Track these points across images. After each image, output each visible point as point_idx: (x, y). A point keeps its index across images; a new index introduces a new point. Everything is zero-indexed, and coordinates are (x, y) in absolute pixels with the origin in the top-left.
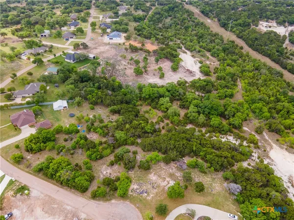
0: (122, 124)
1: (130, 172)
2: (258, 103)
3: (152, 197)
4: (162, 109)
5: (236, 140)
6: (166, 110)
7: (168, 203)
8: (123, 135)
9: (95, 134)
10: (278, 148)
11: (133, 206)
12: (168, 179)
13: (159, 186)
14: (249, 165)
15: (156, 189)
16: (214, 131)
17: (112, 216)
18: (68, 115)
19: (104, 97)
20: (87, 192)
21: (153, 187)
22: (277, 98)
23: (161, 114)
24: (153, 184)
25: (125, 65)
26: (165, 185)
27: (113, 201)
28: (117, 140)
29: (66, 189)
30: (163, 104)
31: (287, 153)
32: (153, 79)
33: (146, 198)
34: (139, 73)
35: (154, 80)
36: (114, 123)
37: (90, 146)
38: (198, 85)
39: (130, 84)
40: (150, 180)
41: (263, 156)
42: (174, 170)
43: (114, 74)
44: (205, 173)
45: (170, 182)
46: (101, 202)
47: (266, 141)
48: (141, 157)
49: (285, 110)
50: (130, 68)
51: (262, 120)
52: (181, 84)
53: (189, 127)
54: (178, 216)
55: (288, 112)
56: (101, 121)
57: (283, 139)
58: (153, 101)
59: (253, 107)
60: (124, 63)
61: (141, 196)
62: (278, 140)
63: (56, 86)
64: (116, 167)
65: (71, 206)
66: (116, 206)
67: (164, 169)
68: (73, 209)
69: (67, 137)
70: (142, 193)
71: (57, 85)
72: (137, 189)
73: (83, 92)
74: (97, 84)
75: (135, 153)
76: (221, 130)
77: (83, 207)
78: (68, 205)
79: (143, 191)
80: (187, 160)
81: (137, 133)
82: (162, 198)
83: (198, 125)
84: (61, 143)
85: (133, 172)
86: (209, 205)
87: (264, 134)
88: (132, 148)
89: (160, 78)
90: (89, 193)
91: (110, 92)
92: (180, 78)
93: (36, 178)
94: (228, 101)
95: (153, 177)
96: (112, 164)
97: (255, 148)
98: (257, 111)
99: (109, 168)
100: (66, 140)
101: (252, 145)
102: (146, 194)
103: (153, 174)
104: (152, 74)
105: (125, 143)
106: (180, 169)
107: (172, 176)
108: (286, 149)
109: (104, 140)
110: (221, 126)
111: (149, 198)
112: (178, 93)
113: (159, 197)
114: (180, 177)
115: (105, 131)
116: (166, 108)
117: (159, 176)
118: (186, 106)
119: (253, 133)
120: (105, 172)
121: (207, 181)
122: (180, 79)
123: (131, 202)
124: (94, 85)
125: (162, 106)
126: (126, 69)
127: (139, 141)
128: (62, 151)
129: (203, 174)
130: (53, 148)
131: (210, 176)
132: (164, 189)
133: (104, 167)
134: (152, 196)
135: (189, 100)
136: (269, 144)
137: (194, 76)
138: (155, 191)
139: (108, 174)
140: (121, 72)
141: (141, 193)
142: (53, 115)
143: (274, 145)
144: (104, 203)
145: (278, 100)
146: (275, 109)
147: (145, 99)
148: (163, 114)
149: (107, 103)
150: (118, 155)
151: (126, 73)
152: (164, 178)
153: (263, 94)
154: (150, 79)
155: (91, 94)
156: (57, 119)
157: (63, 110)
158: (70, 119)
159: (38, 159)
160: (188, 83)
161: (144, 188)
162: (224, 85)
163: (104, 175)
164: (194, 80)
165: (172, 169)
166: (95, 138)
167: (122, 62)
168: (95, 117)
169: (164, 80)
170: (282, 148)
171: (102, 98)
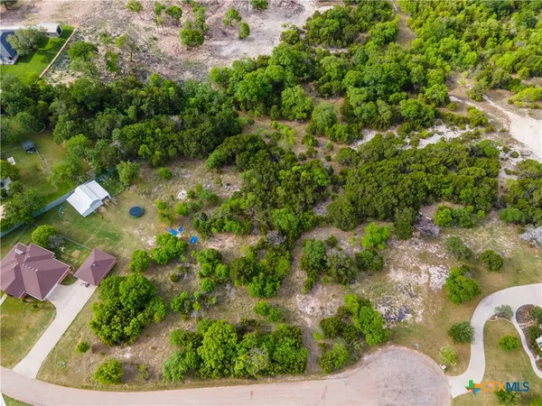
0: (266, 191)
1: (352, 287)
2: (448, 36)
3: (422, 314)
4: (298, 115)
5: (454, 130)
6: (305, 115)
7: (456, 316)
8: (291, 217)
9: (223, 236)
10: (517, 117)
11: (405, 348)
12: (423, 267)
13: (418, 289)
14: (508, 173)
15: (416, 296)
16: (414, 128)
17: (386, 386)
18: (126, 216)
19: (174, 137)
21: (411, 294)
22: (467, 13)
23: (303, 129)
24: (405, 289)
25: (147, 30)
26: (426, 281)
27: (366, 358)
28: (283, 233)
29: (265, 382)
31: (533, 121)
32: (228, 45)
33: (415, 322)
35: (233, 47)
36: (251, 196)
37: (249, 272)
38: (324, 31)
39: (188, 75)
40: (396, 283)
41: (507, 143)
42: (421, 244)
44: (472, 226)
45: (431, 271)
46: (348, 372)
47: (494, 110)
48: (352, 244)
50: (165, 34)
51: (470, 71)
52: (293, 38)
53: (370, 136)
54: (484, 329)
55: (498, 36)
56: (215, 201)
57: (517, 96)
58: (268, 105)
59: (442, 47)
60: (142, 24)
61: (405, 323)
62: (511, 102)
63: (31, 149)
64: (320, 288)
67: (403, 250)
69: (175, 271)
70: (401, 316)
71: (29, 144)
72: (388, 314)
73: (116, 143)
75: (333, 242)
76: (423, 121)
79: (400, 313)
80: (429, 214)
81: (310, 199)
82: (440, 308)
83: (381, 126)
85: (358, 284)
87: (485, 97)
88: (322, 235)
89: (241, 39)
90: (313, 366)
91: (176, 118)
92: (284, 26)
94: (396, 49)
95: (397, 276)
96: (310, 287)
97: (488, 132)
99: (309, 297)
100: (176, 279)
101: (480, 129)
102: (409, 316)
103: (392, 270)
104: (220, 35)
105: (302, 228)
106: (429, 237)
107: (424, 257)
108: (530, 114)
109: (254, 241)
110: (422, 113)
111: (419, 320)
112: (304, 67)
113: (433, 308)
114: (440, 253)
115: (241, 220)
116: (305, 111)
117: (406, 269)
118: (334, 91)
119: (470, 103)
120: (308, 310)
121: (484, 241)
122: (285, 30)
123: (396, 343)
124: (125, 114)
125: (294, 110)
126: (155, 39)
127: (322, 211)
128: (191, 309)
129: (471, 230)
130: (168, 310)
131: (481, 228)
132: (430, 290)
133: (298, 299)
134: (420, 313)
135: (334, 75)
136: (504, 116)
137: (300, 9)
138: (419, 300)
139: (317, 310)
140: (149, 52)
141: (400, 318)
142: (93, 231)
143: (510, 114)
144: (354, 371)
145: (471, 17)
146: (476, 38)
147: (248, 106)
148: (307, 126)
149: (193, 150)
150: (310, 263)
151: (162, 51)
152: (417, 269)
153: (442, 10)
154: (223, 48)
155: (142, 143)
156: (108, 235)
157: (103, 208)
158: (142, 222)
159: (154, 348)
160: (303, 33)
161: (398, 304)
162: (371, 14)
163: (311, 317)
164: (309, 19)
165: (416, 244)
166: (232, 245)
167: (135, 22)
168: (192, 196)
169: (252, 40)
170: (522, 114)
171: (173, 141)
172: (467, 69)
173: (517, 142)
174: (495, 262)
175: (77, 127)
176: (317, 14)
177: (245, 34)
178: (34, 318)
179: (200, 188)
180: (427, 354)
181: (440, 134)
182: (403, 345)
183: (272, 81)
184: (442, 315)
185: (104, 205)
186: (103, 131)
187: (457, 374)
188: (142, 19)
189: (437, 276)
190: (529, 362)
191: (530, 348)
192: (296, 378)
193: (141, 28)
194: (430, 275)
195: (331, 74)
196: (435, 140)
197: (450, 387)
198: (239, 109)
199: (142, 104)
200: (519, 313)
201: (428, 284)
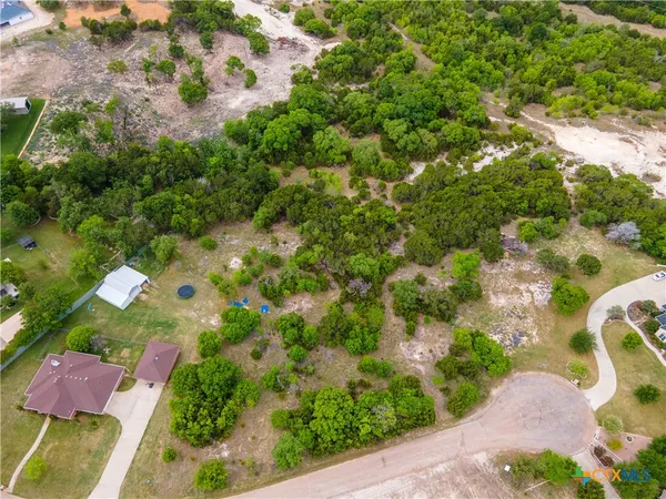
0: (333, 239)
1: (457, 322)
2: (468, 57)
3: (537, 334)
4: (338, 159)
5: (502, 149)
6: (344, 157)
7: (571, 328)
8: (370, 260)
10: (558, 127)
11: (531, 372)
12: (523, 287)
13: (525, 310)
14: (571, 181)
15: (525, 317)
16: (463, 153)
17: (524, 416)
18: (175, 299)
19: (209, 200)
21: (519, 317)
22: (479, 34)
24: (512, 312)
26: (530, 300)
27: (494, 392)
29: (395, 444)
31: (575, 130)
33: (532, 344)
34: (196, 94)
36: (318, 248)
38: (339, 67)
39: (196, 135)
40: (501, 309)
41: (558, 154)
42: (513, 264)
43: (131, 128)
44: (557, 236)
45: (532, 289)
46: (480, 411)
47: (533, 124)
48: (439, 280)
49: (512, 51)
50: (159, 93)
51: (499, 89)
52: (306, 79)
53: (419, 169)
54: (602, 335)
55: (516, 52)
56: (275, 262)
57: (552, 107)
59: (465, 70)
60: (128, 86)
61: (523, 346)
62: (548, 115)
63: (30, 246)
64: (422, 331)
65: (442, 462)
67: (497, 274)
68: (452, 463)
70: (517, 341)
72: (502, 341)
74: (147, 179)
75: (421, 281)
77: (463, 444)
78: (432, 466)
79: (514, 337)
80: (509, 232)
81: (384, 240)
82: (553, 324)
83: (429, 156)
85: (461, 318)
86: (618, 283)
87: (522, 113)
89: (248, 87)
90: (443, 415)
92: (293, 68)
93: (304, 477)
95: (498, 301)
96: (411, 332)
97: (535, 147)
98: (476, 74)
99: (413, 342)
100: (257, 356)
101: (528, 144)
102: (525, 338)
103: (492, 296)
104: (222, 86)
105: (384, 273)
106: (519, 255)
107: (521, 277)
108: (569, 123)
109: (334, 296)
111: (536, 340)
112: (328, 108)
113: (546, 325)
114: (535, 269)
115: (312, 275)
116: (344, 153)
117: (505, 292)
118: (367, 128)
119: (509, 121)
120: (417, 357)
121: (573, 248)
123: (521, 370)
126: (147, 100)
127: (398, 250)
128: (287, 383)
129: (557, 240)
131: (567, 236)
132: (537, 308)
133: (402, 347)
134: (534, 333)
136: (545, 129)
137: (304, 50)
138: (530, 320)
139: (427, 354)
140: (144, 116)
141: (516, 343)
142: (138, 323)
143: (552, 127)
144: (486, 409)
145: (484, 38)
146: (495, 57)
147: (278, 157)
148: (349, 168)
149: (235, 212)
150: (406, 306)
151: (159, 112)
152: (516, 289)
153: (453, 34)
154: (229, 101)
155: (173, 213)
156: (160, 324)
157: (143, 295)
158: (196, 302)
159: (254, 438)
160: (315, 73)
161: (509, 329)
162: (383, 45)
163: (422, 363)
164: (316, 59)
165: (508, 265)
166: (310, 306)
167: (119, 84)
168: (248, 262)
169: (259, 88)
170: (563, 125)
171: (208, 206)
172: (496, 88)
173: (567, 152)
174: (590, 266)
175: (87, 209)
176: (324, 53)
177: (251, 82)
178: (94, 439)
179: (254, 252)
180: (555, 373)
181: (491, 155)
182: (527, 369)
183: (299, 127)
184: (556, 330)
185: (144, 292)
186: (121, 207)
187: (591, 385)
188: (127, 80)
189: (538, 293)
190: (656, 357)
191: (652, 343)
192: (427, 432)
193: (128, 90)
194: (532, 293)
195: (360, 111)
196: (487, 161)
197: (589, 401)
198: (267, 162)
199: (158, 171)
200: (629, 311)
201: (533, 302)
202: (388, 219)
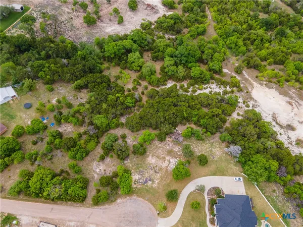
0: (97, 104)
1: (125, 162)
2: (233, 36)
3: (158, 183)
4: (135, 68)
5: (220, 87)
6: (139, 68)
7: (174, 186)
8: (104, 120)
9: (67, 125)
10: (258, 85)
11: (142, 199)
12: (167, 158)
13: (161, 169)
14: (238, 114)
15: (158, 173)
16: (196, 83)
17: (124, 217)
18: (22, 107)
19: (60, 70)
20: (87, 199)
21: (155, 171)
22: (249, 25)
23: (134, 76)
24: (154, 168)
25: (68, 13)
26: (167, 165)
27: (119, 201)
28: (97, 128)
29: (61, 204)
30: (134, 62)
31: (266, 89)
32: (111, 26)
33: (152, 187)
34: (91, 22)
35: (113, 28)
36: (87, 106)
38: (165, 25)
39: (85, 39)
40: (150, 164)
41: (248, 99)
42: (171, 145)
43: (59, 29)
44: (202, 140)
45: (171, 160)
46: (107, 206)
47: (246, 80)
48: (132, 140)
49: (259, 38)
50: (77, 16)
51: (239, 57)
52: (146, 27)
53: (170, 84)
54: (188, 196)
55: (262, 40)
56: (70, 106)
57: (261, 74)
58: (120, 59)
59: (228, 42)
60: (67, 10)
61: (147, 186)
62: (257, 77)
64: (108, 160)
65: (75, 221)
66: (124, 206)
67: (160, 147)
68: (79, 224)
69: (34, 138)
70: (146, 182)
72: (139, 179)
73: (29, 69)
74: (43, 53)
75: (124, 137)
76: (201, 80)
77: (89, 217)
78: (70, 221)
79: (146, 180)
80: (181, 129)
81: (118, 113)
82: (168, 181)
83: (179, 80)
84: (31, 149)
85: (129, 161)
86: (214, 174)
87: (244, 72)
88: (118, 132)
89: (119, 24)
90: (89, 200)
91: (65, 61)
92: (143, 20)
93: (17, 202)
94: (202, 40)
95: (151, 160)
96: (102, 158)
97: (238, 91)
98: (233, 46)
99: (101, 163)
100: (35, 143)
101: (235, 89)
102: (151, 182)
103: (150, 157)
104: (108, 20)
105: (108, 127)
106: (177, 142)
107: (170, 153)
108: (266, 85)
109: (82, 130)
110: (202, 76)
111: (155, 185)
112: (146, 43)
113: (165, 180)
114: (179, 152)
115: (78, 118)
116: (139, 66)
117: (158, 157)
118: (159, 57)
119: (234, 74)
120: (98, 170)
121: (206, 149)
122: (143, 22)
123: (138, 196)
124: (39, 54)
125: (133, 64)
126: (72, 18)
127: (123, 120)
128: (36, 159)
129: (201, 142)
130: (23, 158)
131: (207, 142)
132: (167, 171)
133: (95, 164)
134: (157, 182)
135: (161, 49)
136: (250, 84)
137: (157, 12)
138: (159, 175)
139: (103, 171)
140: (67, 25)
142: (2, 112)
143: (255, 84)
144: (110, 206)
145: (250, 27)
146: (249, 39)
147: (110, 59)
148: (137, 74)
149: (68, 78)
150: (106, 146)
151: (74, 25)
152: (164, 158)
153: (235, 22)
154: (107, 28)
155: (41, 71)
156: (9, 115)
157: (12, 101)
158: (29, 112)
159: (10, 177)
160: (154, 25)
161: (147, 175)
162: (194, 19)
163: (98, 174)
164: (159, 18)
165: (169, 145)
166: (71, 130)
167: (63, 8)
168: (59, 102)
169: (124, 25)
170: (262, 85)
171: (59, 72)
172: (238, 55)
173: (254, 100)
174: (203, 161)
175: (11, 58)
176: (165, 16)
177: (121, 22)
179: (64, 98)
180: (152, 204)
181: (211, 88)
182: (141, 197)
183: (124, 48)
184: (168, 185)
185: (12, 100)
186: (24, 62)
187: (164, 217)
188: (68, 7)
189: (172, 163)
190: (206, 218)
191: (209, 210)
193: (66, 12)
194: (170, 162)
196: (207, 91)
197: (158, 224)
199: (50, 50)
200: (210, 190)
201: (167, 167)
202: (127, 104)
